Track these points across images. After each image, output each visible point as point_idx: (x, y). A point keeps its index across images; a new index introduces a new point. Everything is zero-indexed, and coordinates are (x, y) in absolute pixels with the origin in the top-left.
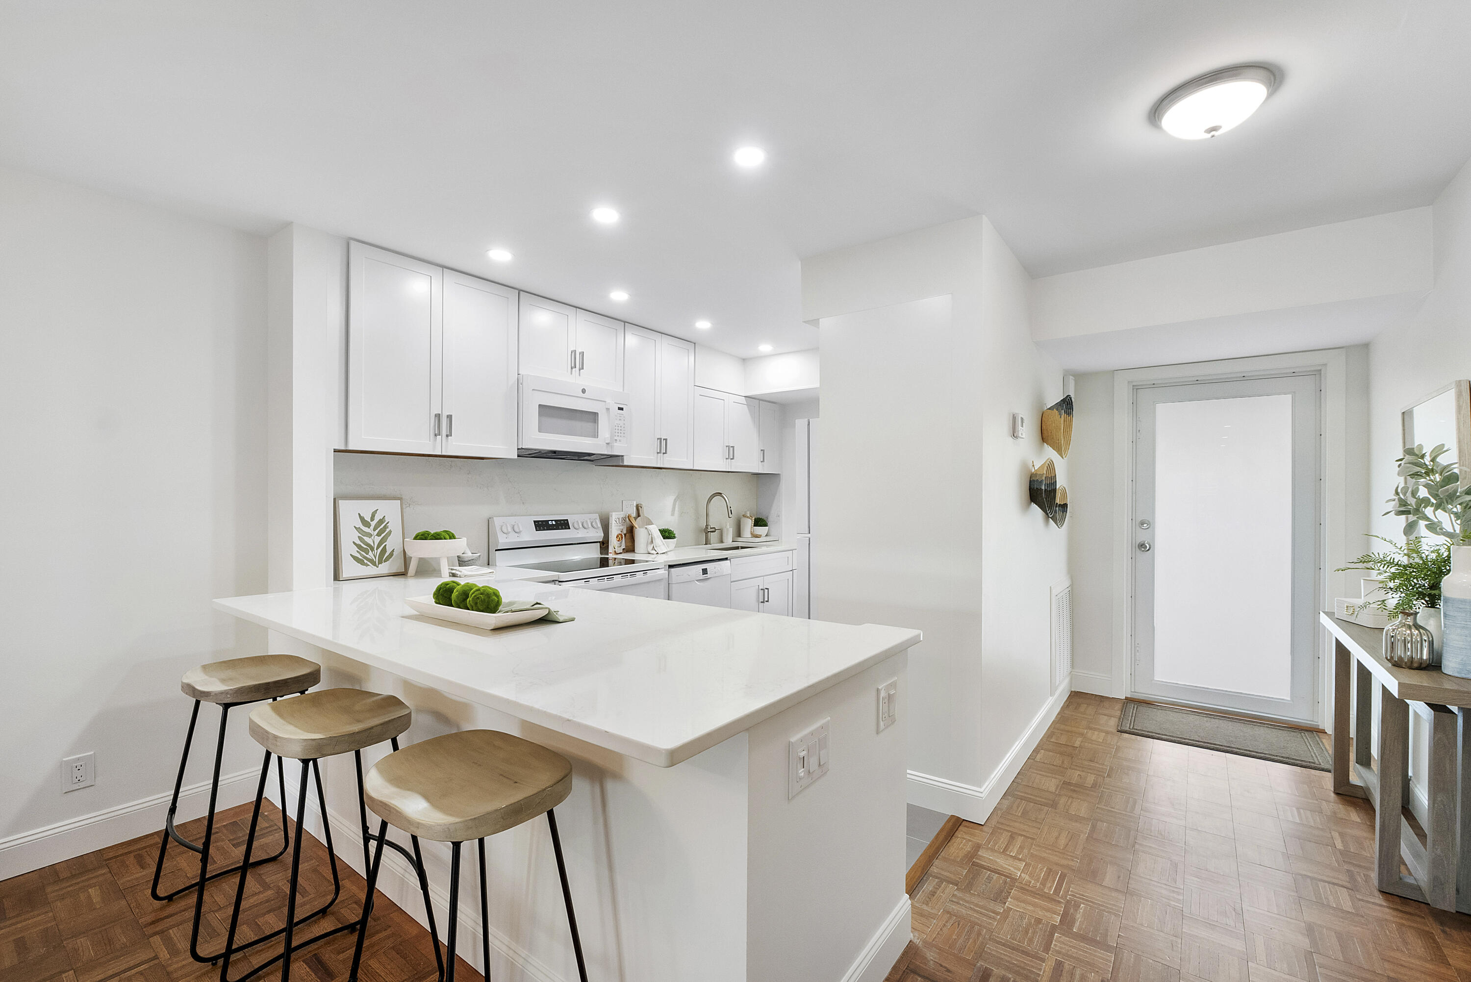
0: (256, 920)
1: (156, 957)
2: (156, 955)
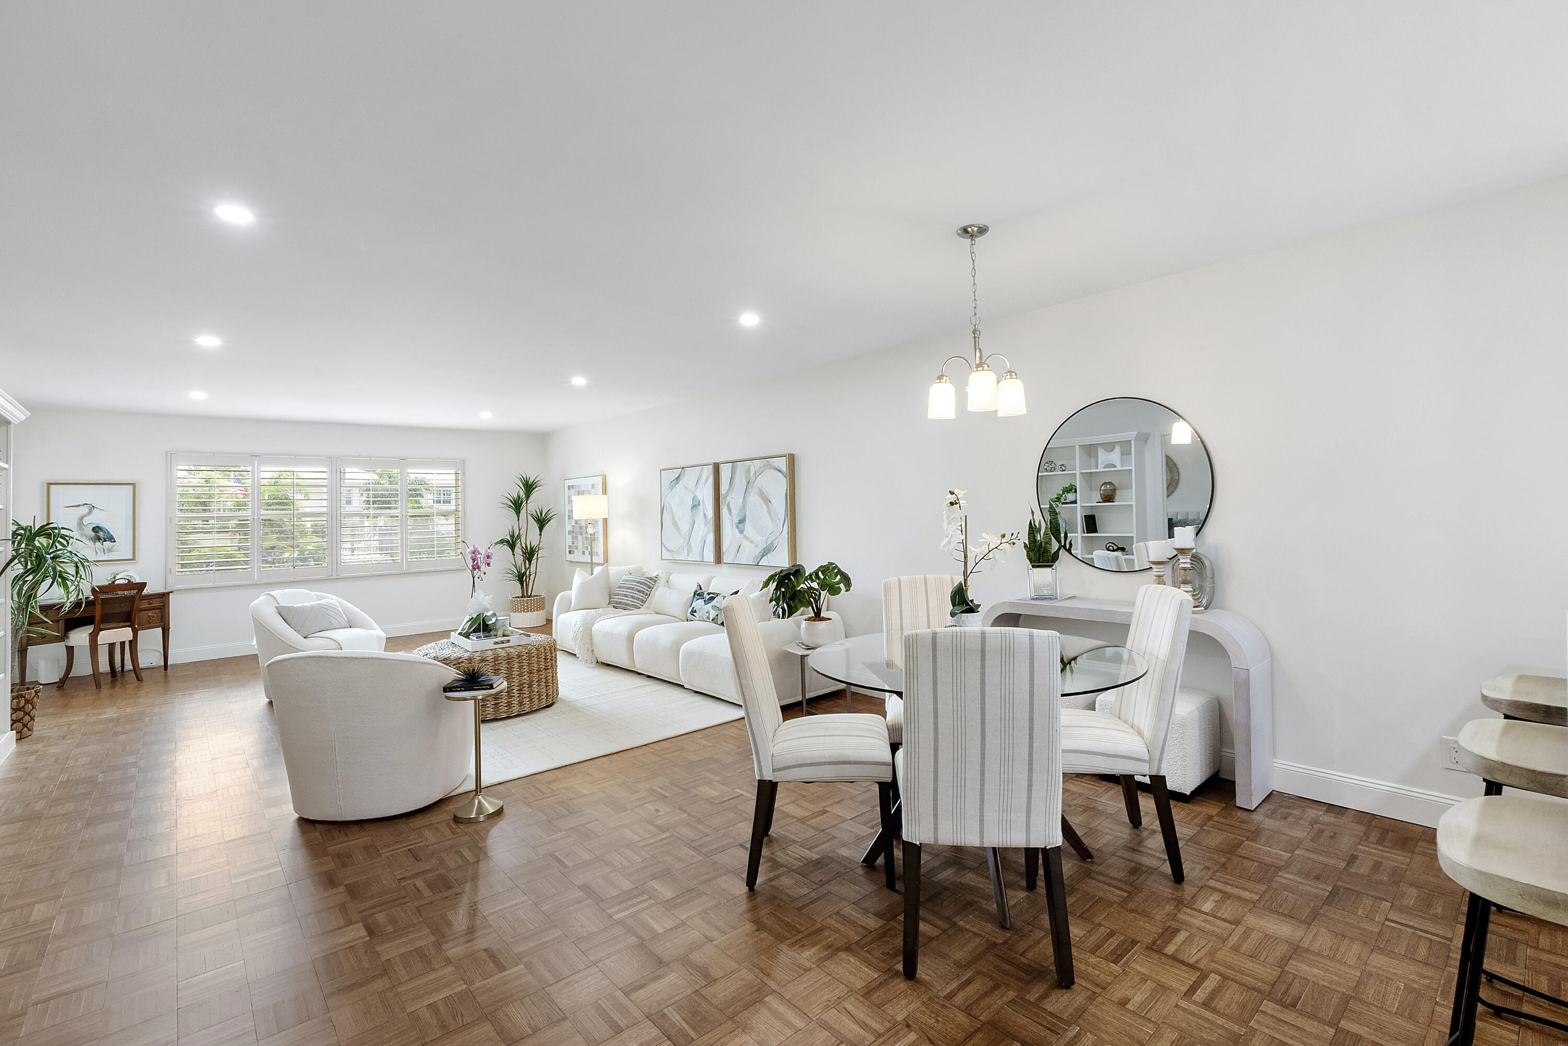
0: (1562, 982)
1: (1451, 940)
2: (1452, 939)
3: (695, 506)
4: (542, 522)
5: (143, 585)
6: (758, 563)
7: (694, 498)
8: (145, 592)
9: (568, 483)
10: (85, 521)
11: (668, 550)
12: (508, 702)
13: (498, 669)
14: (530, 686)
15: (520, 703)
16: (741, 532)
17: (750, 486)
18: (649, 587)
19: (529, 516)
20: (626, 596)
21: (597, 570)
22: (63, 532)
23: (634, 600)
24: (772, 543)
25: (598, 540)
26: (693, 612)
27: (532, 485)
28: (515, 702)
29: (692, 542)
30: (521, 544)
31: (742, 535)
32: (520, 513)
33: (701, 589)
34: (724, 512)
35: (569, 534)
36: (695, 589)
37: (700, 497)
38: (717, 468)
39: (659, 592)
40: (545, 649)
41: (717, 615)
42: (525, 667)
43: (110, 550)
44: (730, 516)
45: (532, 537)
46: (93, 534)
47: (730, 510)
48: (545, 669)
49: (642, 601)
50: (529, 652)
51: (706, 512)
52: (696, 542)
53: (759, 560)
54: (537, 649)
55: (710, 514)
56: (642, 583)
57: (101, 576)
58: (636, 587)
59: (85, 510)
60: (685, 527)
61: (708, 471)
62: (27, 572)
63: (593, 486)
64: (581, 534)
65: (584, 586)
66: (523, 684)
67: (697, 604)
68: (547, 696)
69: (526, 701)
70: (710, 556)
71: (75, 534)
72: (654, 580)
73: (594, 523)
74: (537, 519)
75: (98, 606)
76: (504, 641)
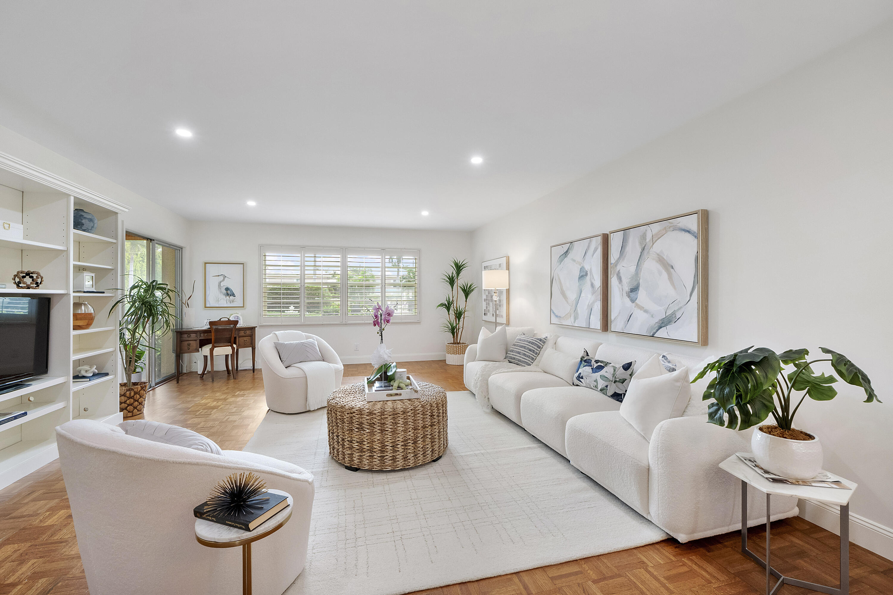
3: (582, 276)
4: (467, 292)
5: (236, 322)
6: (653, 334)
7: (582, 269)
8: (238, 326)
9: (485, 264)
10: (222, 284)
11: (557, 316)
12: (393, 456)
13: (384, 423)
14: (415, 442)
15: (404, 458)
16: (633, 301)
17: (645, 252)
18: (539, 347)
19: (460, 290)
20: (519, 353)
21: (499, 328)
23: (526, 358)
24: (674, 313)
25: (502, 306)
26: (580, 378)
27: (460, 267)
28: (400, 457)
29: (579, 310)
30: (454, 308)
31: (634, 304)
32: (453, 286)
33: (588, 355)
34: (613, 281)
35: (484, 301)
36: (582, 355)
37: (587, 268)
38: (606, 239)
39: (547, 353)
40: (431, 406)
41: (607, 386)
42: (410, 423)
43: (233, 301)
44: (620, 286)
45: (460, 302)
46: (225, 292)
47: (620, 279)
48: (431, 426)
49: (533, 359)
50: (414, 410)
51: (593, 281)
52: (583, 310)
53: (655, 331)
54: (423, 406)
55: (598, 282)
56: (532, 343)
58: (528, 346)
59: (221, 278)
60: (572, 296)
61: (597, 243)
63: (500, 265)
64: (492, 301)
65: (486, 342)
66: (407, 440)
67: (583, 371)
68: (433, 451)
69: (410, 456)
70: (596, 322)
72: (543, 341)
73: (500, 292)
74: (464, 290)
75: (213, 334)
76: (397, 394)
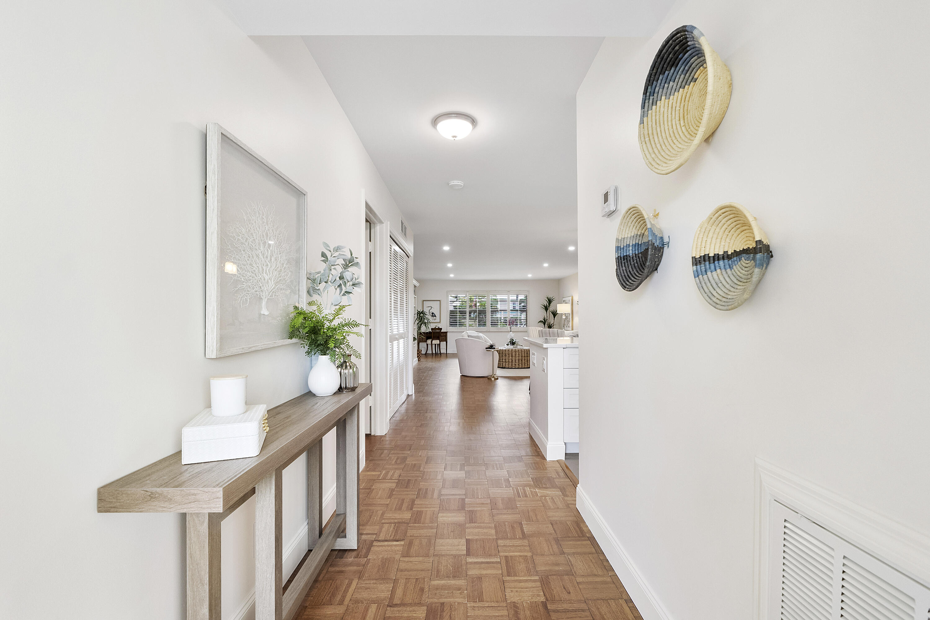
4: (554, 315)
5: (441, 329)
8: (442, 331)
9: (564, 299)
10: (430, 311)
14: (522, 360)
19: (550, 312)
22: (426, 313)
27: (550, 300)
30: (547, 323)
32: (547, 311)
40: (526, 352)
42: (520, 355)
43: (435, 319)
45: (551, 320)
46: (432, 315)
48: (526, 357)
50: (521, 352)
54: (523, 351)
57: (433, 326)
59: (430, 308)
62: (419, 322)
63: (568, 300)
66: (519, 360)
69: (520, 364)
71: (428, 313)
73: (568, 314)
74: (552, 313)
75: (432, 334)
76: (516, 347)
